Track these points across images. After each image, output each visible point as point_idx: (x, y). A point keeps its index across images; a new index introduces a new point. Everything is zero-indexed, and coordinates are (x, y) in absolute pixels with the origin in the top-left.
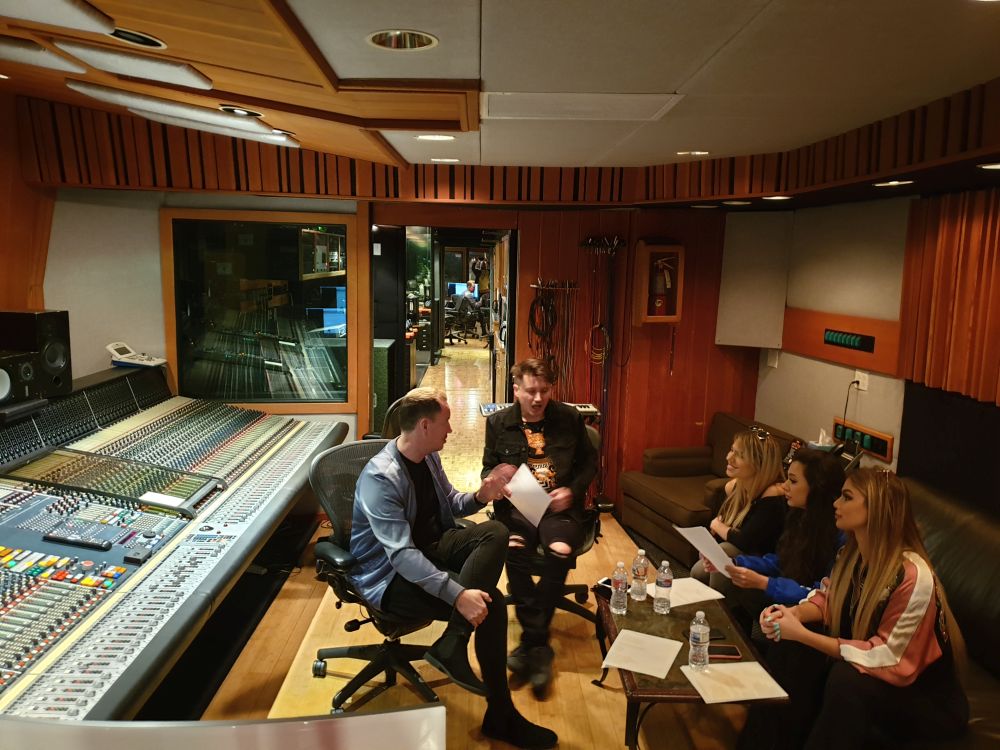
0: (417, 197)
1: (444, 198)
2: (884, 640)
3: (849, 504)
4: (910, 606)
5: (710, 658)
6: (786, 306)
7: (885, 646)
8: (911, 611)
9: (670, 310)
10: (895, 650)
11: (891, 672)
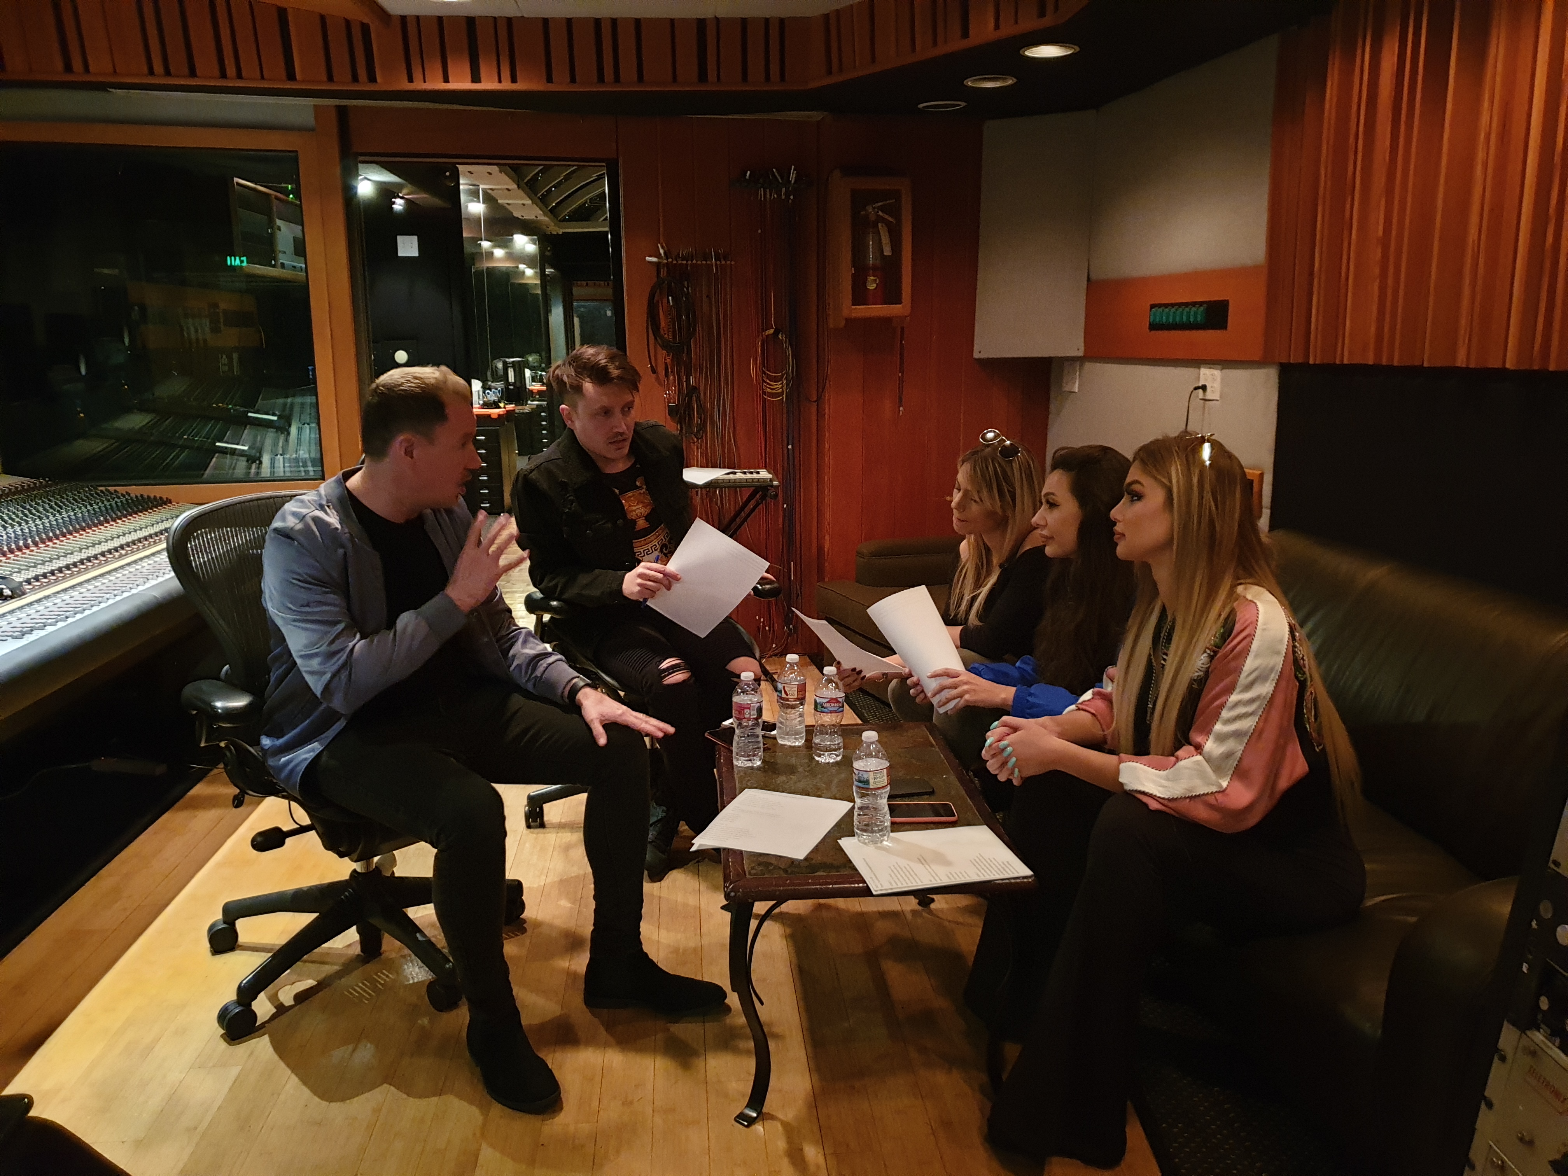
0: (411, 80)
1: (461, 83)
2: (1199, 748)
3: (1139, 506)
4: (1243, 680)
5: (893, 823)
6: (1089, 279)
7: (1199, 758)
8: (1249, 687)
9: (894, 297)
10: (1217, 765)
11: (1212, 807)
